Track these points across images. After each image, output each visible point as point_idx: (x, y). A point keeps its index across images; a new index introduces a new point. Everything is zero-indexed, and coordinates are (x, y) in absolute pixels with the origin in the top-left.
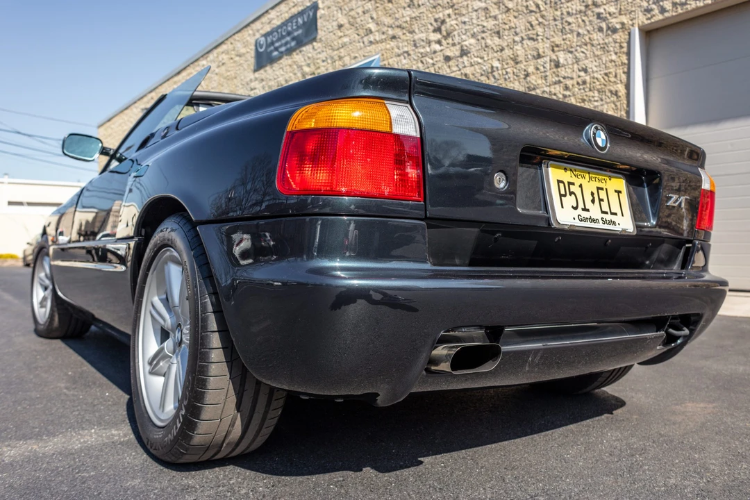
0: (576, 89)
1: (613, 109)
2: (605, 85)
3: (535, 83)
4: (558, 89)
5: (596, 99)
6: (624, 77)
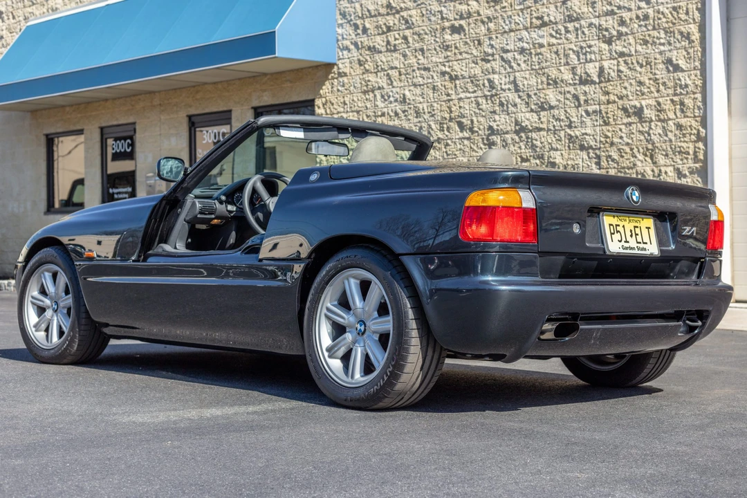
0: (636, 26)
1: (685, 58)
2: (674, 24)
3: (580, 11)
4: (611, 22)
5: (662, 41)
6: (697, 15)
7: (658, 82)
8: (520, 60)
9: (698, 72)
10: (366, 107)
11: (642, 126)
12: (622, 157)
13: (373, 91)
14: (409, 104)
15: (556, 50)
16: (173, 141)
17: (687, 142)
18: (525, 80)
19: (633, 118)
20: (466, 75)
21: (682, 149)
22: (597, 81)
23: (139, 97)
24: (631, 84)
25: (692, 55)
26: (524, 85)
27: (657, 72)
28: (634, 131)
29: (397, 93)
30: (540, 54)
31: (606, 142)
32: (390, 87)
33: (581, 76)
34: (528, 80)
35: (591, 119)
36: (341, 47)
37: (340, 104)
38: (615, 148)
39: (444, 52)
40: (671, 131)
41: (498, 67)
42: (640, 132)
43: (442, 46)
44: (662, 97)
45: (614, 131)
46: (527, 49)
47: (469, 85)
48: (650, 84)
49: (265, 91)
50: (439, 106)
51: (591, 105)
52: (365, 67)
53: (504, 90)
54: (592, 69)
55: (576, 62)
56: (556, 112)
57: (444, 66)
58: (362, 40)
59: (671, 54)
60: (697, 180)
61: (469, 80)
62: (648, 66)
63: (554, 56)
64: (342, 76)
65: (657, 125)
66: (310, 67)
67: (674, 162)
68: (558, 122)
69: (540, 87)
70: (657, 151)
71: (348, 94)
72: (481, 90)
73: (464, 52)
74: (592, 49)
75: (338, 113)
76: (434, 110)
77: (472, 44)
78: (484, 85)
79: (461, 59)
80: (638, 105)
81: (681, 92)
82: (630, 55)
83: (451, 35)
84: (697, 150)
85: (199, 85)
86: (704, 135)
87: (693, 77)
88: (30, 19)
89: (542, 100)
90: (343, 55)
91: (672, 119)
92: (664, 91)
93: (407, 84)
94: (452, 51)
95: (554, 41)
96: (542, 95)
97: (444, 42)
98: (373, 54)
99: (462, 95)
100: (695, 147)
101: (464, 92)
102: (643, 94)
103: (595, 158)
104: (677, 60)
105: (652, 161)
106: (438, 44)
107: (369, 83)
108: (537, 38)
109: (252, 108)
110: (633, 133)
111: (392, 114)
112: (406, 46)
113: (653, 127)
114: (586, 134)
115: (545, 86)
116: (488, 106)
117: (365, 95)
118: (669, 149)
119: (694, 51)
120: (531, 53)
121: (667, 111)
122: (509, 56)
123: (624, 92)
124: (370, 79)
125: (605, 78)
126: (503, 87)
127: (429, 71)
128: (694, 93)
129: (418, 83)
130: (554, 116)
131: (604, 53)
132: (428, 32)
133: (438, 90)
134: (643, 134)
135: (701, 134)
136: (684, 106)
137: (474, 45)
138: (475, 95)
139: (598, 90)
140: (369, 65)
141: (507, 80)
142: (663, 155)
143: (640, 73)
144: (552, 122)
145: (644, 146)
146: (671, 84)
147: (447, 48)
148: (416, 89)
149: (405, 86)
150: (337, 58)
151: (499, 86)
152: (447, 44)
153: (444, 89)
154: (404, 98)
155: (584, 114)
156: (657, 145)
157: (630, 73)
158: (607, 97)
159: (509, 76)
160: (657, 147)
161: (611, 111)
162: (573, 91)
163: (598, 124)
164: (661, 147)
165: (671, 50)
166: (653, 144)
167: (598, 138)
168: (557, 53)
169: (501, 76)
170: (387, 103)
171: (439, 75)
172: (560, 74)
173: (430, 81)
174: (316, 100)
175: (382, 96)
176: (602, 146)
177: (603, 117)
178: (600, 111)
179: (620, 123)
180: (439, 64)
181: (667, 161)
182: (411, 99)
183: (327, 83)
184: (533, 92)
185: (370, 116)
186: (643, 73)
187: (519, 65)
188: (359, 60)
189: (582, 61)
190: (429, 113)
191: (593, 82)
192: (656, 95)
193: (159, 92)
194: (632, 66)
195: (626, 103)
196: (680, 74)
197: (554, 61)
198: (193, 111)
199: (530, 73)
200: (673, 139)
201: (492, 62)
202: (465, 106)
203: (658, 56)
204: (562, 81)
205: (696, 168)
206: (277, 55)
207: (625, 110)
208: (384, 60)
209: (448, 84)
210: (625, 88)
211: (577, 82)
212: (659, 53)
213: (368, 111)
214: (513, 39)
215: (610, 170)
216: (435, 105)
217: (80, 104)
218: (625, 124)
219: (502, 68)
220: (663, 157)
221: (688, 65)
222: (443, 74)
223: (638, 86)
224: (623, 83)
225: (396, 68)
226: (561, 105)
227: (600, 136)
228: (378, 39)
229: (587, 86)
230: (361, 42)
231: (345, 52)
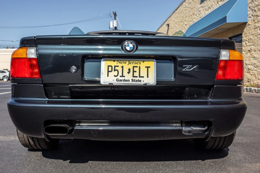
10: (255, 33)
13: (257, 28)
37: (248, 33)
49: (231, 33)
58: (254, 14)
64: (249, 25)
66: (241, 24)
71: (250, 30)
75: (248, 36)
88: (190, 24)
98: (257, 17)
107: (256, 26)
109: (229, 38)
117: (255, 30)
124: (256, 25)
140: (256, 21)
150: (248, 21)
174: (243, 33)
183: (245, 28)
188: (253, 20)
231: (250, 18)
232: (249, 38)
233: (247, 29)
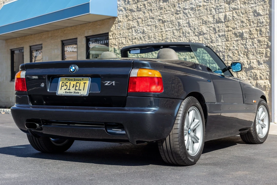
7: (250, 21)
8: (191, 13)
9: (268, 16)
10: (129, 35)
11: (243, 41)
12: (234, 55)
13: (131, 29)
14: (146, 34)
15: (206, 8)
16: (56, 51)
17: (262, 48)
18: (193, 22)
19: (239, 38)
20: (169, 20)
21: (260, 51)
22: (224, 21)
23: (43, 33)
24: (238, 22)
25: (265, 8)
26: (192, 24)
27: (250, 16)
28: (239, 44)
29: (141, 29)
30: (200, 10)
31: (227, 49)
32: (138, 26)
33: (217, 19)
34: (194, 22)
35: (221, 39)
36: (119, 10)
37: (119, 34)
38: (231, 51)
39: (160, 10)
40: (256, 43)
41: (182, 16)
42: (242, 44)
43: (159, 8)
44: (252, 28)
45: (230, 44)
46: (194, 8)
47: (170, 24)
48: (246, 22)
49: (90, 29)
50: (158, 34)
51: (221, 32)
52: (128, 18)
53: (184, 27)
54: (222, 16)
55: (215, 13)
56: (206, 36)
57: (160, 16)
58: (127, 6)
59: (256, 8)
60: (267, 66)
61: (170, 23)
62: (246, 14)
63: (205, 11)
64: (119, 22)
65: (249, 41)
66: (107, 19)
67: (257, 57)
68: (207, 40)
69: (199, 25)
70: (249, 52)
71: (122, 30)
72: (175, 27)
73: (168, 10)
74: (221, 7)
75: (118, 38)
76: (155, 36)
77: (171, 7)
78: (176, 24)
79: (167, 13)
80: (241, 32)
81: (260, 25)
82: (238, 9)
83: (163, 3)
84: (267, 52)
85: (65, 28)
86: (270, 45)
87: (266, 18)
88: (5, 2)
89: (200, 30)
90: (120, 13)
91: (256, 38)
92: (253, 25)
93: (145, 25)
94: (163, 10)
95: (205, 4)
96: (200, 28)
97: (160, 6)
98: (131, 12)
99: (167, 29)
100: (266, 51)
101: (168, 28)
102: (243, 27)
103: (222, 56)
104: (259, 11)
105: (247, 57)
106: (157, 7)
107: (130, 25)
108: (198, 3)
109: (85, 37)
110: (239, 45)
111: (139, 38)
112: (144, 9)
113: (248, 42)
114: (219, 45)
115: (201, 24)
116: (177, 34)
117: (128, 30)
118: (254, 52)
119: (266, 6)
120: (196, 10)
121: (254, 34)
122: (187, 11)
123: (235, 26)
124: (130, 23)
125: (227, 20)
126: (184, 25)
127: (154, 19)
128: (266, 26)
129: (149, 25)
130: (205, 37)
131: (227, 8)
132: (154, 2)
133: (157, 27)
134: (243, 45)
135: (269, 44)
136: (261, 32)
137: (172, 7)
138: (172, 29)
139: (224, 25)
140: (130, 17)
141: (186, 22)
142: (252, 54)
143: (242, 17)
144: (204, 40)
145: (244, 50)
146: (256, 22)
147: (161, 9)
148: (148, 27)
149: (144, 26)
150: (117, 15)
151: (182, 25)
152: (161, 7)
153: (160, 27)
154: (144, 31)
155: (218, 36)
156: (249, 50)
157: (238, 17)
158: (228, 29)
159: (187, 20)
160: (249, 51)
161: (229, 35)
162: (213, 26)
163: (224, 41)
164: (251, 51)
165: (256, 6)
166: (248, 49)
167: (224, 47)
168: (206, 9)
169: (183, 20)
170: (137, 33)
171: (158, 20)
172: (208, 19)
173: (154, 23)
174: (109, 33)
175: (135, 31)
176: (225, 51)
177: (226, 38)
178: (225, 34)
179: (233, 40)
180: (158, 16)
181: (254, 57)
182: (147, 31)
183: (113, 25)
184: (196, 27)
185: (130, 39)
186: (244, 17)
187: (191, 15)
188: (126, 15)
189: (217, 12)
190: (154, 37)
191: (222, 22)
192: (249, 27)
193: (51, 31)
194: (239, 14)
195: (236, 31)
196: (260, 17)
197: (205, 13)
198: (63, 39)
199: (195, 19)
200: (256, 47)
201: (180, 14)
202: (168, 34)
203: (250, 9)
204: (209, 22)
205: (267, 60)
206: (90, 13)
207: (235, 34)
208: (136, 14)
209: (162, 25)
210: (236, 24)
211: (215, 22)
212: (251, 7)
213: (129, 37)
214: (188, 4)
215: (229, 61)
216: (156, 34)
217: (22, 37)
218: (236, 41)
219: (184, 17)
220: (252, 55)
221: (264, 13)
222: (159, 20)
223: (241, 23)
224: (235, 22)
225: (141, 18)
226: (208, 33)
227: (225, 46)
228: (134, 6)
229: (219, 24)
230: (127, 7)
231: (121, 12)
232: (120, 42)
233: (117, 28)
